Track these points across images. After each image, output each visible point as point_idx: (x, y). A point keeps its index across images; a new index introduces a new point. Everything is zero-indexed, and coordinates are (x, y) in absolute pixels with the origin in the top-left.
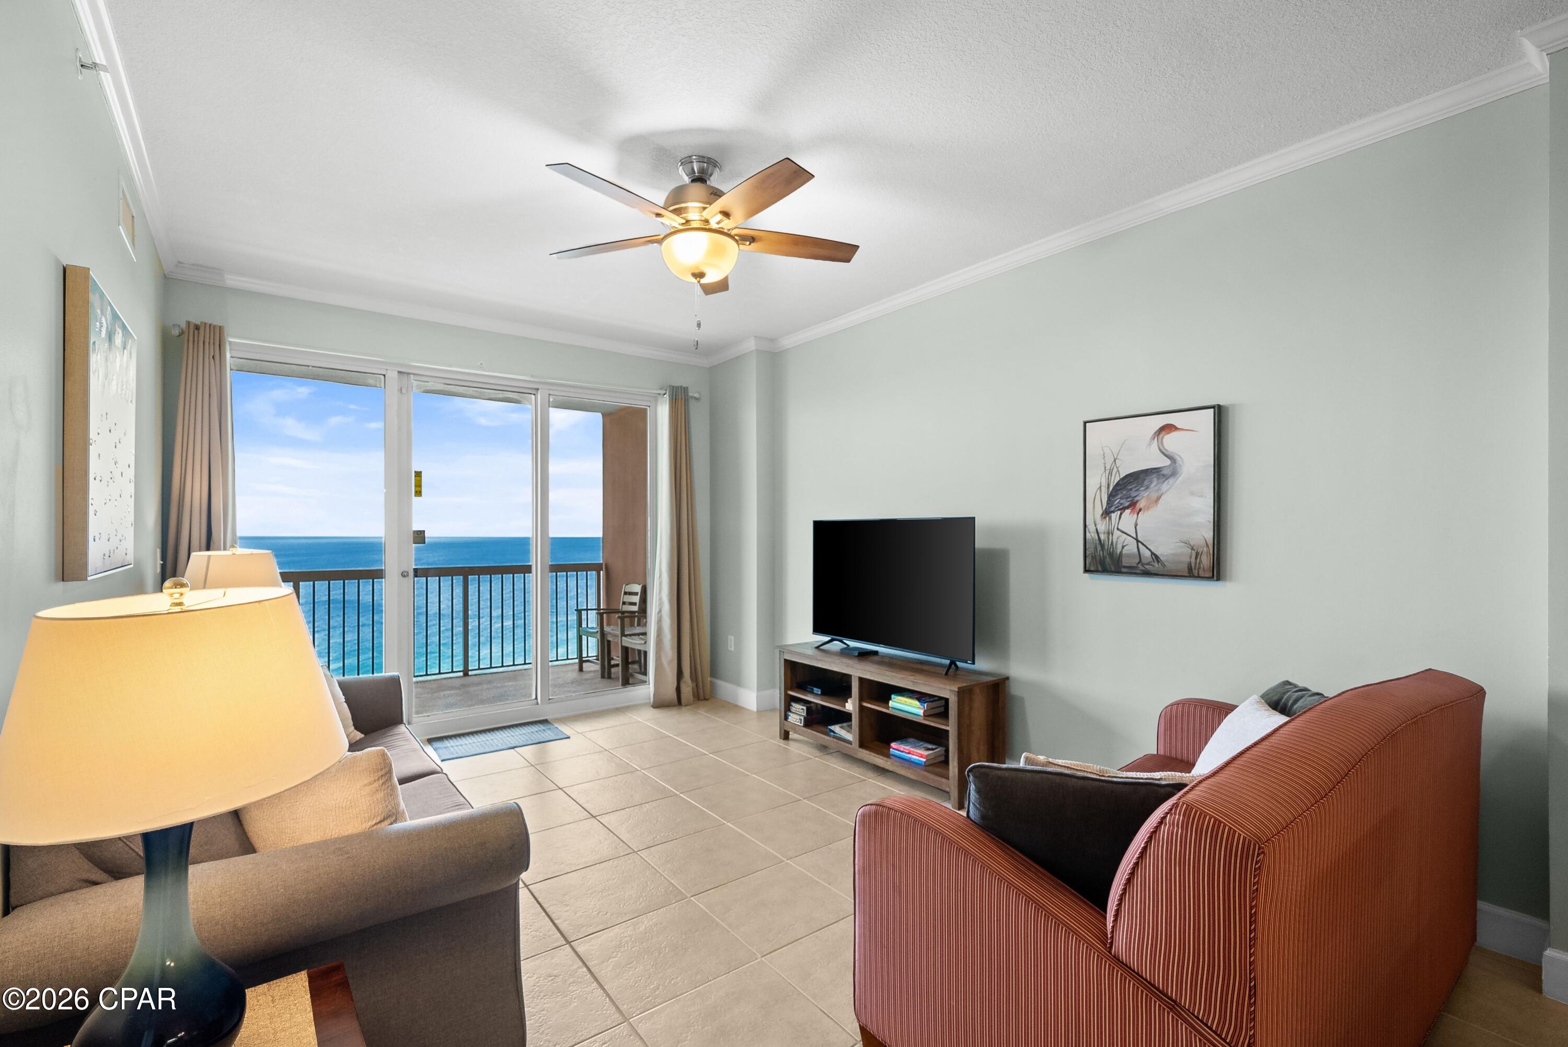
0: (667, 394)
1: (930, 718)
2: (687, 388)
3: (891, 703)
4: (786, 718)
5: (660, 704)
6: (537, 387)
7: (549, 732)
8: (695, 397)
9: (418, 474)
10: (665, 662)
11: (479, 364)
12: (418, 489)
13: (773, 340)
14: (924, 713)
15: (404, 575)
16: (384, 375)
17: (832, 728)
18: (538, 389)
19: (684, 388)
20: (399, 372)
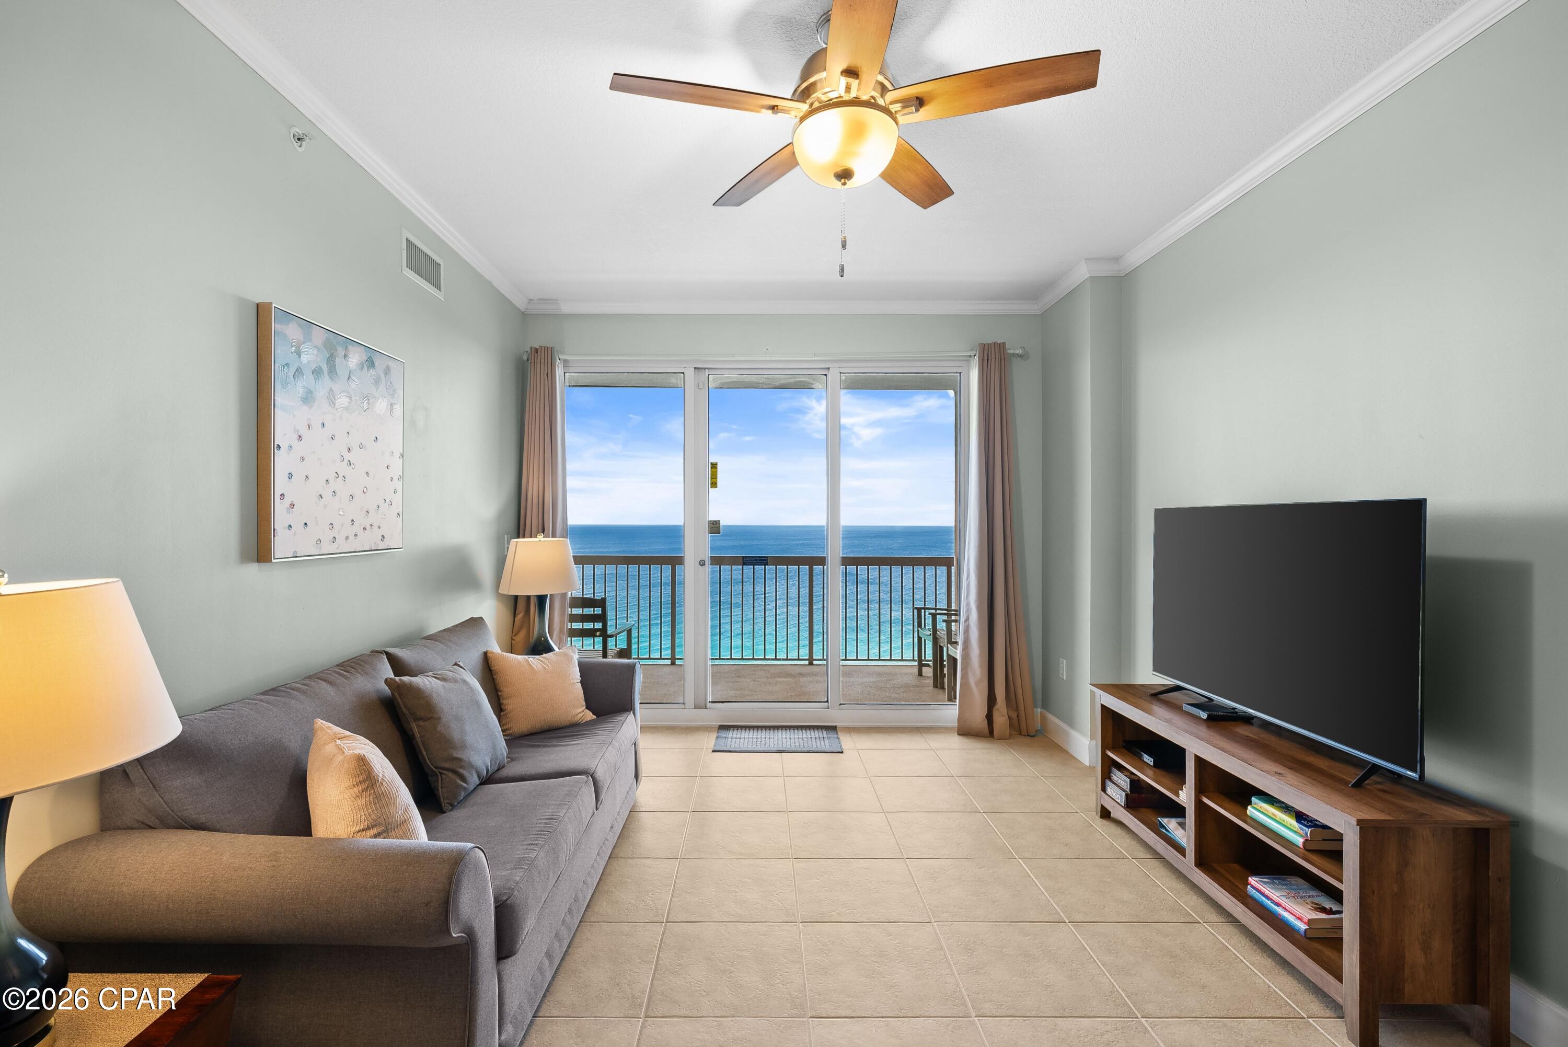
0: (977, 355)
1: (1313, 857)
2: (1004, 344)
3: (1250, 810)
4: (1104, 789)
5: (965, 731)
6: (828, 367)
7: (827, 741)
8: (1018, 354)
9: (714, 466)
10: (972, 682)
11: (765, 349)
12: (714, 480)
13: (1116, 259)
14: (1304, 844)
15: (702, 563)
16: (683, 373)
17: (1165, 821)
18: (829, 369)
19: (1000, 344)
20: (695, 368)
